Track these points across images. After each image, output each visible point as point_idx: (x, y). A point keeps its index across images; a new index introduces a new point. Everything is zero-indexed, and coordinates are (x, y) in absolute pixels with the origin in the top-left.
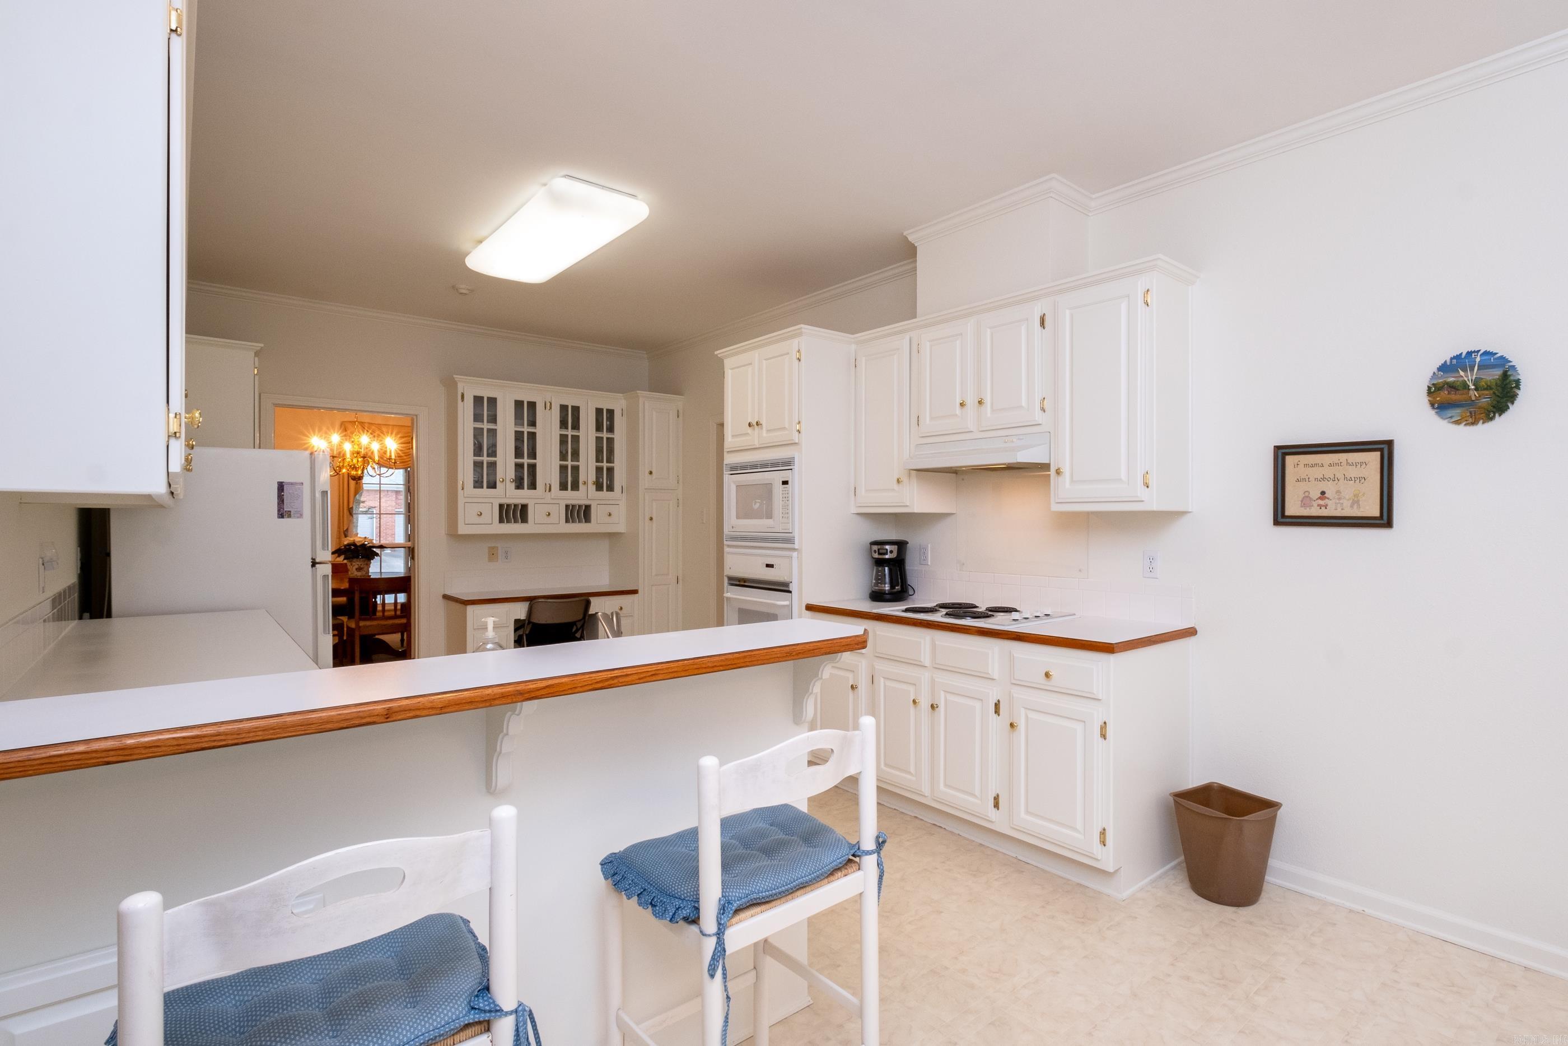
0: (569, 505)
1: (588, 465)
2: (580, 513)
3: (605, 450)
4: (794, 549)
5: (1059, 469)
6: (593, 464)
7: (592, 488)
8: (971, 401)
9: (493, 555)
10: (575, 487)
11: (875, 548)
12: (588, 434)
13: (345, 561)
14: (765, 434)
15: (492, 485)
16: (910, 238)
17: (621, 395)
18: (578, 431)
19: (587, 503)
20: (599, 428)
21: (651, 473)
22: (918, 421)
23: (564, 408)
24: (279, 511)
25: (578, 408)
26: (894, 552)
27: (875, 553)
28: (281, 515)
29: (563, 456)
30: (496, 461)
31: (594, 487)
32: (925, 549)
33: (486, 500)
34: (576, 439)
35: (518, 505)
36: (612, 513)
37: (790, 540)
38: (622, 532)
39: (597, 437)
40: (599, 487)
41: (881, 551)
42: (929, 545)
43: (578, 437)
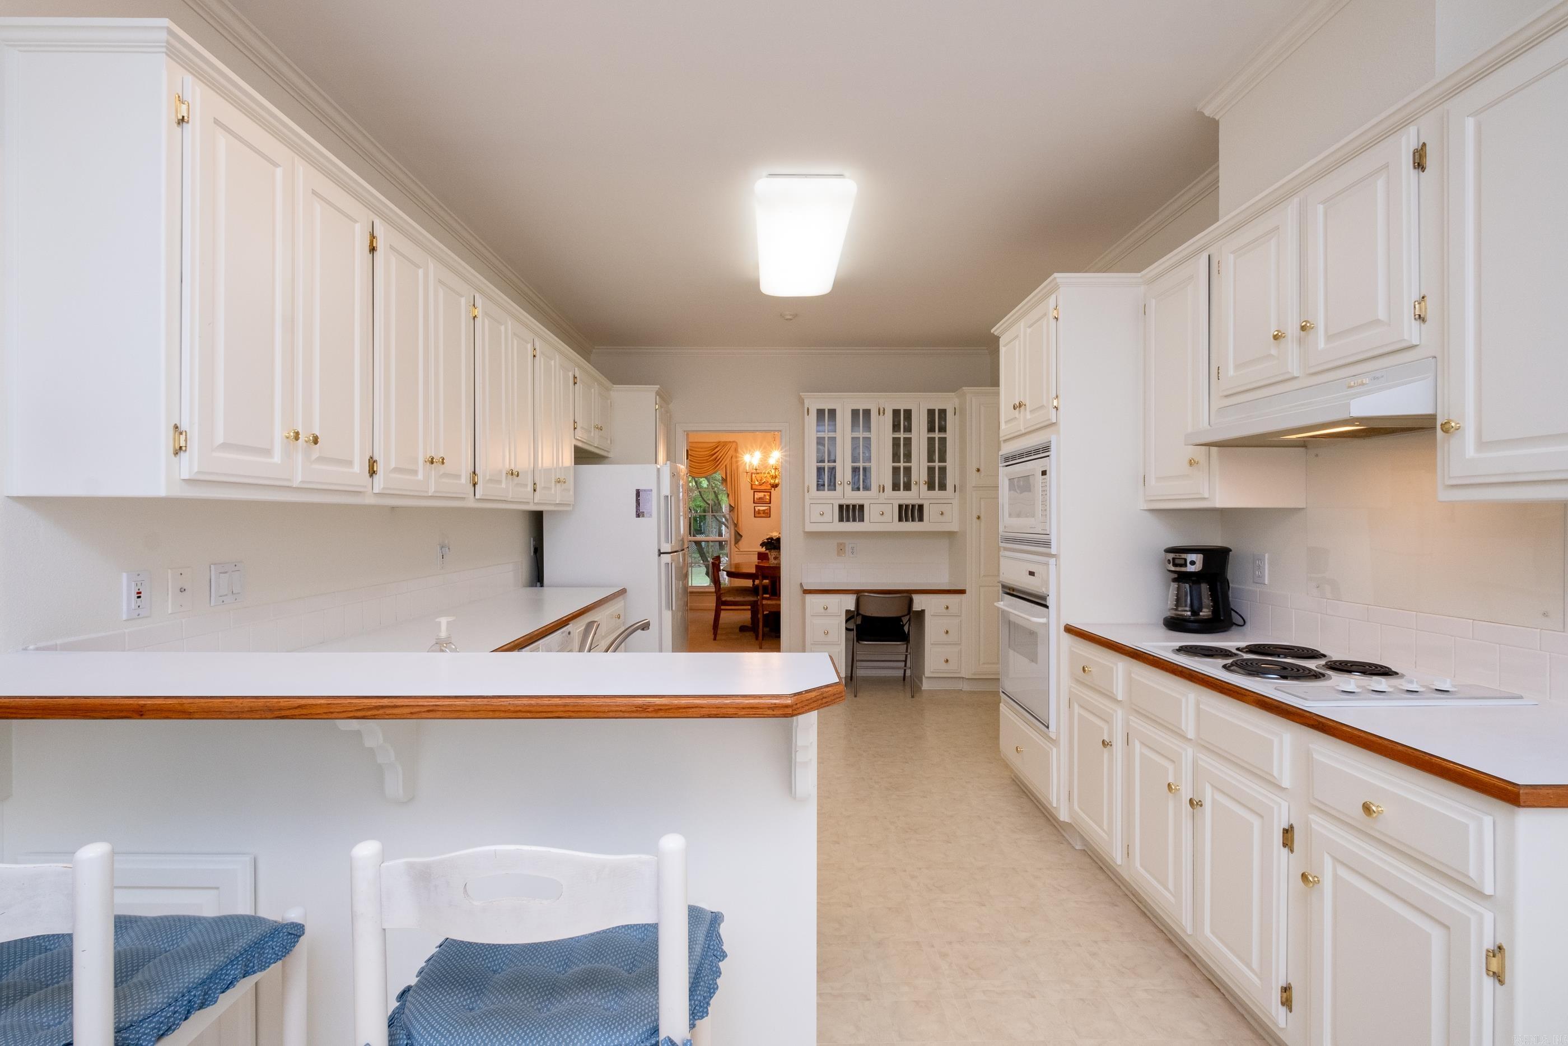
0: (903, 505)
1: (919, 466)
2: (911, 512)
3: (937, 450)
4: (1050, 555)
5: (1448, 423)
6: (924, 464)
7: (924, 488)
8: (1292, 329)
9: (841, 549)
10: (908, 487)
11: (1171, 556)
12: (920, 435)
13: (767, 551)
14: (1029, 416)
15: (833, 486)
16: (1208, 112)
17: (953, 394)
18: (910, 433)
19: (920, 502)
20: (931, 429)
21: (978, 470)
22: (1218, 373)
23: (896, 413)
24: (637, 512)
25: (910, 411)
26: (1197, 563)
27: (1170, 564)
28: (638, 516)
29: (896, 457)
31: (926, 486)
32: (1261, 559)
34: (908, 441)
36: (944, 512)
37: (1047, 544)
38: (955, 531)
39: (929, 438)
40: (931, 486)
41: (1177, 561)
42: (1267, 556)
43: (910, 439)
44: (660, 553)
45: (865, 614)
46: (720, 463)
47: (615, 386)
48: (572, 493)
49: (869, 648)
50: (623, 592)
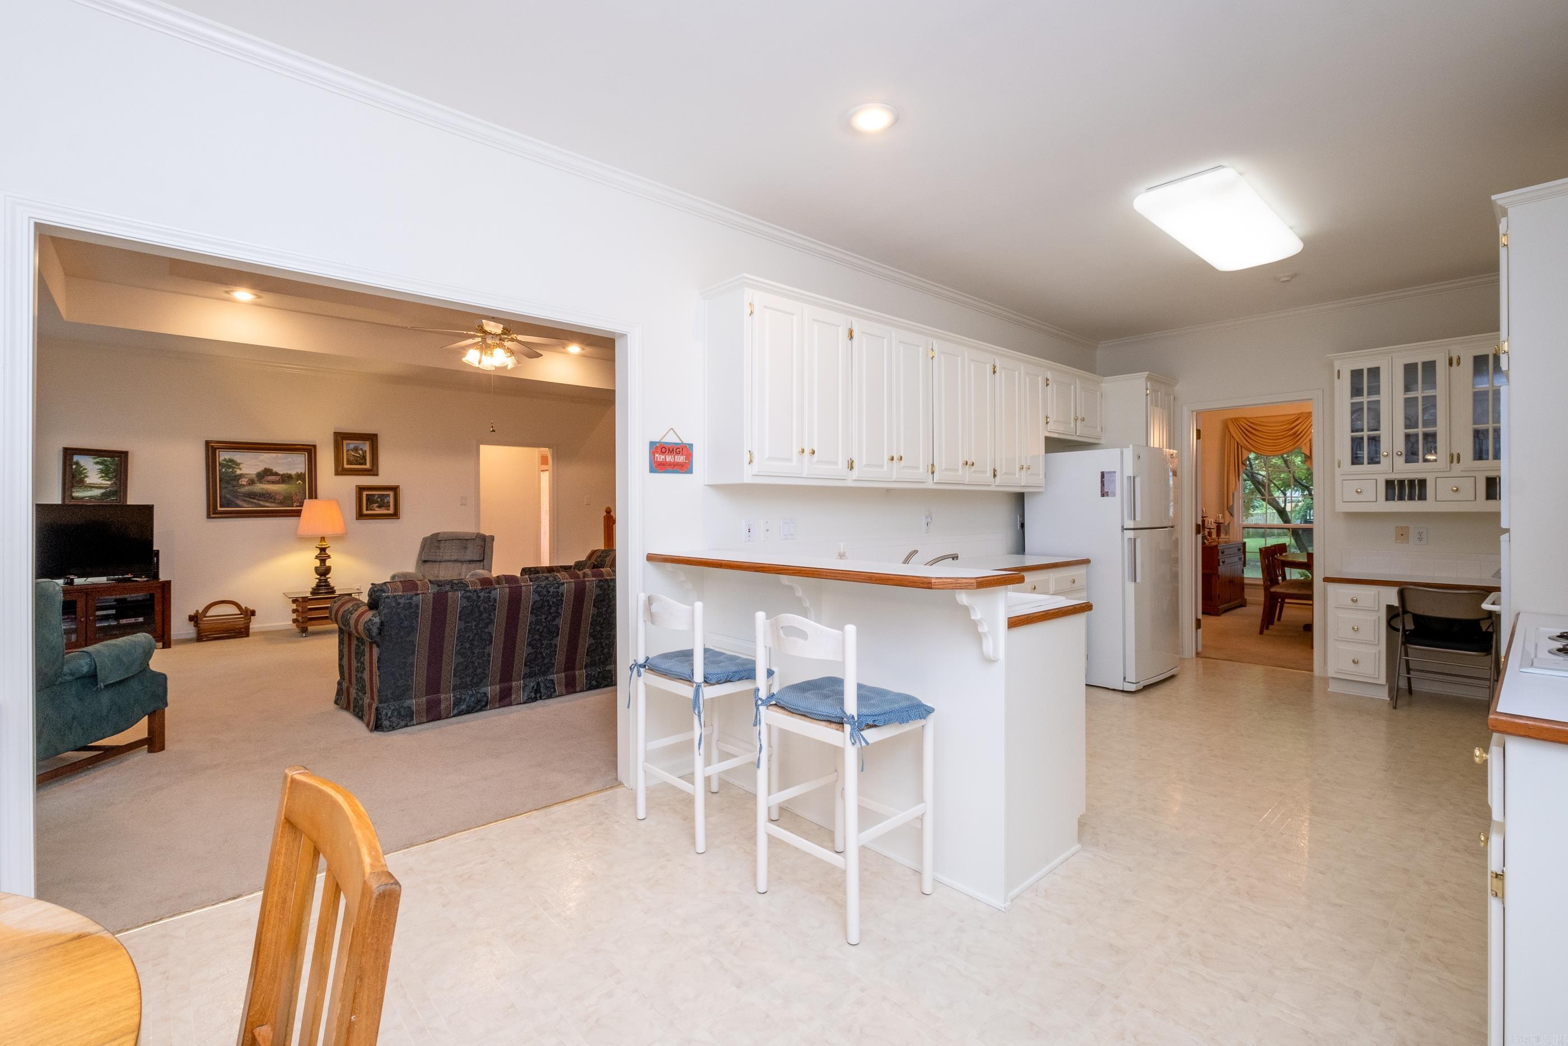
15: (1374, 460)
24: (1101, 492)
28: (1103, 495)
30: (1380, 434)
33: (1370, 477)
35: (1415, 480)
44: (1124, 529)
45: (1415, 612)
46: (1300, 439)
47: (1105, 378)
48: (1042, 476)
49: (1420, 654)
50: (1086, 562)
